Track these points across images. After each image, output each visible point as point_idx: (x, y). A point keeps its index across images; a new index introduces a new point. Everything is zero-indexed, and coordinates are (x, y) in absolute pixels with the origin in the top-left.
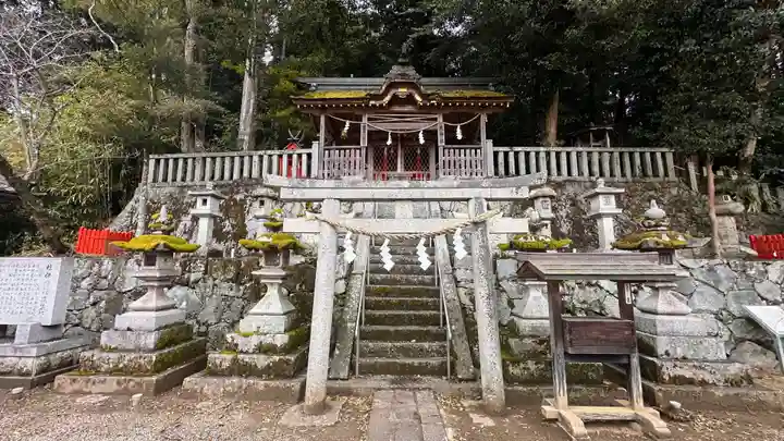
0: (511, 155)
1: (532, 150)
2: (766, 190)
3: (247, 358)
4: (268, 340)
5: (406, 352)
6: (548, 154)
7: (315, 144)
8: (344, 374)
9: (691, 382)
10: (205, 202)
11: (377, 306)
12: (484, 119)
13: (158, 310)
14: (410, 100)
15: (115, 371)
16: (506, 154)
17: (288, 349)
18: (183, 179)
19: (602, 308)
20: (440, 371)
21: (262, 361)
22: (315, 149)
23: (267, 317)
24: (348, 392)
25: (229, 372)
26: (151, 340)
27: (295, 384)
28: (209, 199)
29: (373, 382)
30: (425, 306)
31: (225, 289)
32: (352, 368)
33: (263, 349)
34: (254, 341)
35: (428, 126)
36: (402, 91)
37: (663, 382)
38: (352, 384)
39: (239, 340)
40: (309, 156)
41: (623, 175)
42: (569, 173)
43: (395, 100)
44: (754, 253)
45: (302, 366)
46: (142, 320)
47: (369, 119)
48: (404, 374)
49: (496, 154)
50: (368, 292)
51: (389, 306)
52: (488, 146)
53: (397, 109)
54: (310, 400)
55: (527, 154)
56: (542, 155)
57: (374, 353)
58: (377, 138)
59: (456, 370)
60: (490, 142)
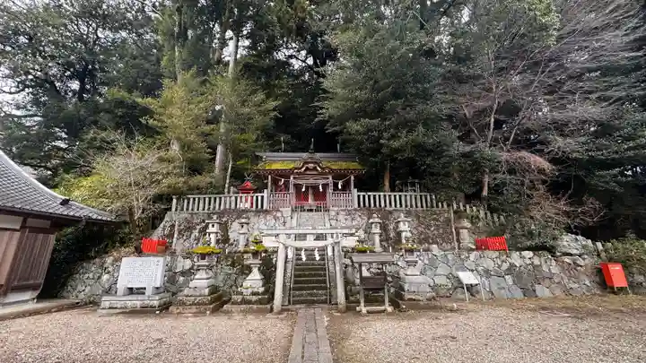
0: (367, 196)
1: (377, 194)
2: (489, 214)
3: (248, 297)
4: (256, 290)
5: (311, 295)
6: (385, 196)
7: (265, 191)
8: (287, 303)
9: (414, 300)
10: (213, 226)
11: (300, 276)
12: (352, 178)
13: (208, 279)
14: (315, 169)
15: (193, 304)
16: (364, 196)
17: (263, 293)
18: (192, 210)
19: (398, 274)
20: (324, 302)
21: (254, 298)
22: (265, 194)
23: (254, 281)
24: (288, 310)
25: (241, 303)
26: (207, 291)
27: (269, 306)
28: (216, 225)
29: (298, 306)
30: (320, 276)
31: (227, 270)
32: (289, 301)
33: (254, 294)
34: (250, 290)
35: (325, 182)
36: (311, 166)
37: (404, 300)
38: (290, 307)
39: (244, 291)
40: (262, 197)
41: (422, 207)
42: (396, 206)
43: (307, 169)
44: (474, 247)
45: (271, 299)
46: (201, 282)
47: (294, 178)
48: (310, 303)
49: (359, 196)
50: (296, 270)
51: (305, 276)
52: (355, 192)
53: (308, 172)
54: (275, 310)
55: (374, 196)
56: (382, 197)
57: (298, 296)
58: (298, 187)
59: (330, 301)
60: (356, 190)
